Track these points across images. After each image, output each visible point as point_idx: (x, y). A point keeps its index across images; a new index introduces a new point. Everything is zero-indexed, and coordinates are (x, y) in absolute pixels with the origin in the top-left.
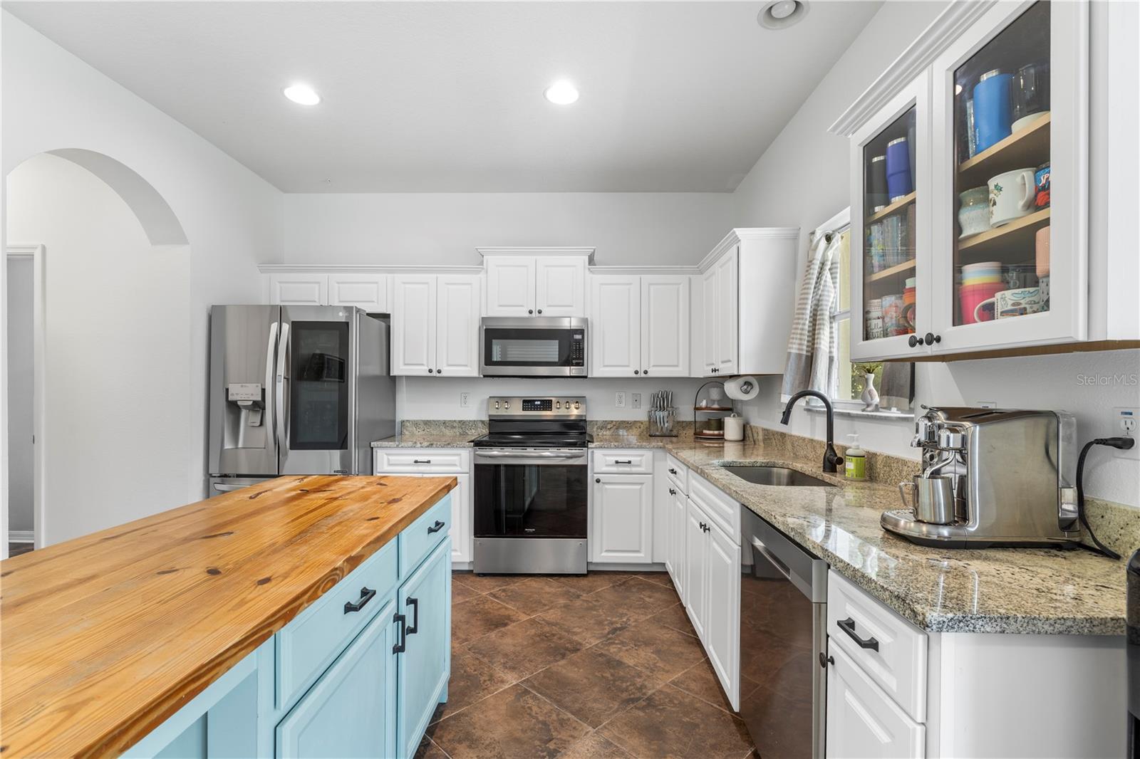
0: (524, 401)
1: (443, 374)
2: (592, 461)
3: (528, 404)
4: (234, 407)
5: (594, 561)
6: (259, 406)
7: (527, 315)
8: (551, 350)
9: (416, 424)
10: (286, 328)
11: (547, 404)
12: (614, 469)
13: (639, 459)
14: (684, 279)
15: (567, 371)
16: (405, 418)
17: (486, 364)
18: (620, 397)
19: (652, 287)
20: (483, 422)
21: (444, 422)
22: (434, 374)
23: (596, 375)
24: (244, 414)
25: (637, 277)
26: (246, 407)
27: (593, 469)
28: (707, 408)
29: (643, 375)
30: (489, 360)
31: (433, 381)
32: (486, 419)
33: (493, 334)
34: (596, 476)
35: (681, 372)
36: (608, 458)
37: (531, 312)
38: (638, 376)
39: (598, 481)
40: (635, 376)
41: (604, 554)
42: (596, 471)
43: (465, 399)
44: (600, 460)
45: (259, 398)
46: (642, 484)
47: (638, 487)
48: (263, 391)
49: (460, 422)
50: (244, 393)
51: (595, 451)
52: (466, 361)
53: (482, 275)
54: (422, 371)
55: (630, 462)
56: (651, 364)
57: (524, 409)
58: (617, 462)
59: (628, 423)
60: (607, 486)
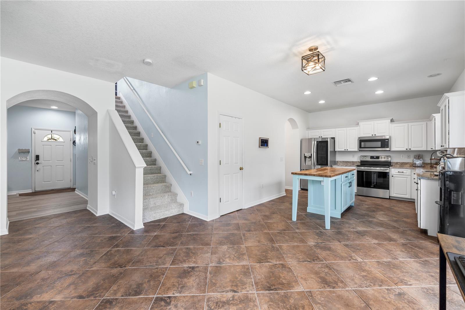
0: (371, 157)
1: (348, 150)
2: (391, 171)
3: (372, 157)
4: (305, 157)
5: (392, 196)
6: (310, 157)
7: (371, 136)
8: (379, 144)
9: (341, 162)
10: (316, 142)
11: (378, 157)
12: (398, 174)
13: (406, 171)
14: (425, 123)
15: (384, 149)
16: (338, 160)
17: (360, 148)
18: (403, 156)
19: (412, 126)
20: (358, 162)
21: (348, 162)
22: (346, 150)
23: (393, 150)
24: (307, 158)
25: (407, 124)
26: (308, 157)
27: (391, 173)
28: (434, 159)
29: (409, 150)
30: (360, 147)
31: (346, 152)
32: (360, 161)
33: (362, 141)
34: (392, 175)
35: (424, 148)
36: (396, 171)
37: (372, 135)
38: (408, 150)
39: (393, 176)
40: (406, 150)
41: (395, 194)
42: (392, 174)
43: (354, 156)
44: (393, 171)
45: (311, 156)
46: (407, 178)
47: (406, 178)
48: (311, 154)
49: (352, 161)
50: (307, 155)
51: (392, 169)
52: (354, 147)
53: (359, 127)
54: (343, 150)
55: (403, 172)
56: (412, 147)
57: (371, 159)
58: (399, 172)
59: (405, 163)
60: (396, 178)
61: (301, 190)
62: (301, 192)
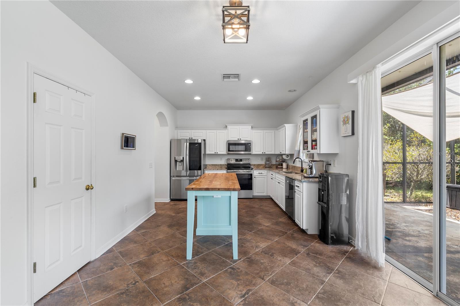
0: (236, 160)
1: (218, 153)
2: (253, 173)
3: (237, 160)
4: (176, 161)
5: (254, 195)
6: (182, 161)
7: (237, 140)
8: (243, 148)
9: (210, 165)
10: (188, 144)
11: (241, 160)
12: (258, 175)
13: (264, 172)
14: (273, 131)
15: (247, 152)
16: (207, 164)
17: (228, 151)
18: (258, 158)
19: (266, 133)
21: (217, 165)
22: (216, 153)
23: (253, 153)
24: (178, 163)
25: (263, 131)
26: (179, 161)
28: (279, 161)
29: (264, 153)
31: (216, 155)
32: (227, 164)
33: (230, 145)
34: (254, 176)
35: (273, 153)
36: (256, 172)
39: (255, 177)
40: (262, 153)
41: (256, 194)
42: (254, 175)
43: (221, 159)
45: (182, 159)
47: (264, 179)
48: (183, 158)
49: (220, 164)
50: (179, 158)
51: (254, 171)
52: (223, 150)
53: (227, 131)
54: (213, 153)
55: (262, 173)
56: (266, 151)
57: (236, 161)
58: (259, 173)
59: (260, 164)
60: (257, 179)
61: (171, 201)
62: (172, 204)
